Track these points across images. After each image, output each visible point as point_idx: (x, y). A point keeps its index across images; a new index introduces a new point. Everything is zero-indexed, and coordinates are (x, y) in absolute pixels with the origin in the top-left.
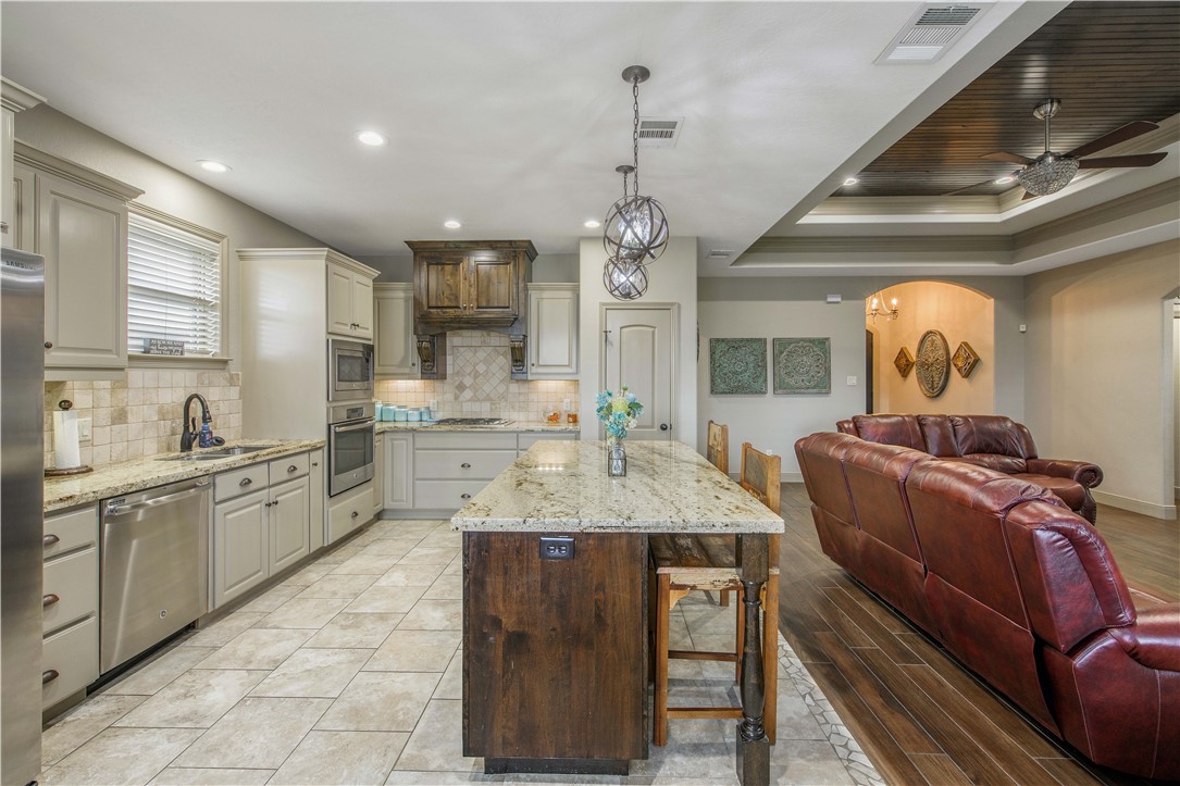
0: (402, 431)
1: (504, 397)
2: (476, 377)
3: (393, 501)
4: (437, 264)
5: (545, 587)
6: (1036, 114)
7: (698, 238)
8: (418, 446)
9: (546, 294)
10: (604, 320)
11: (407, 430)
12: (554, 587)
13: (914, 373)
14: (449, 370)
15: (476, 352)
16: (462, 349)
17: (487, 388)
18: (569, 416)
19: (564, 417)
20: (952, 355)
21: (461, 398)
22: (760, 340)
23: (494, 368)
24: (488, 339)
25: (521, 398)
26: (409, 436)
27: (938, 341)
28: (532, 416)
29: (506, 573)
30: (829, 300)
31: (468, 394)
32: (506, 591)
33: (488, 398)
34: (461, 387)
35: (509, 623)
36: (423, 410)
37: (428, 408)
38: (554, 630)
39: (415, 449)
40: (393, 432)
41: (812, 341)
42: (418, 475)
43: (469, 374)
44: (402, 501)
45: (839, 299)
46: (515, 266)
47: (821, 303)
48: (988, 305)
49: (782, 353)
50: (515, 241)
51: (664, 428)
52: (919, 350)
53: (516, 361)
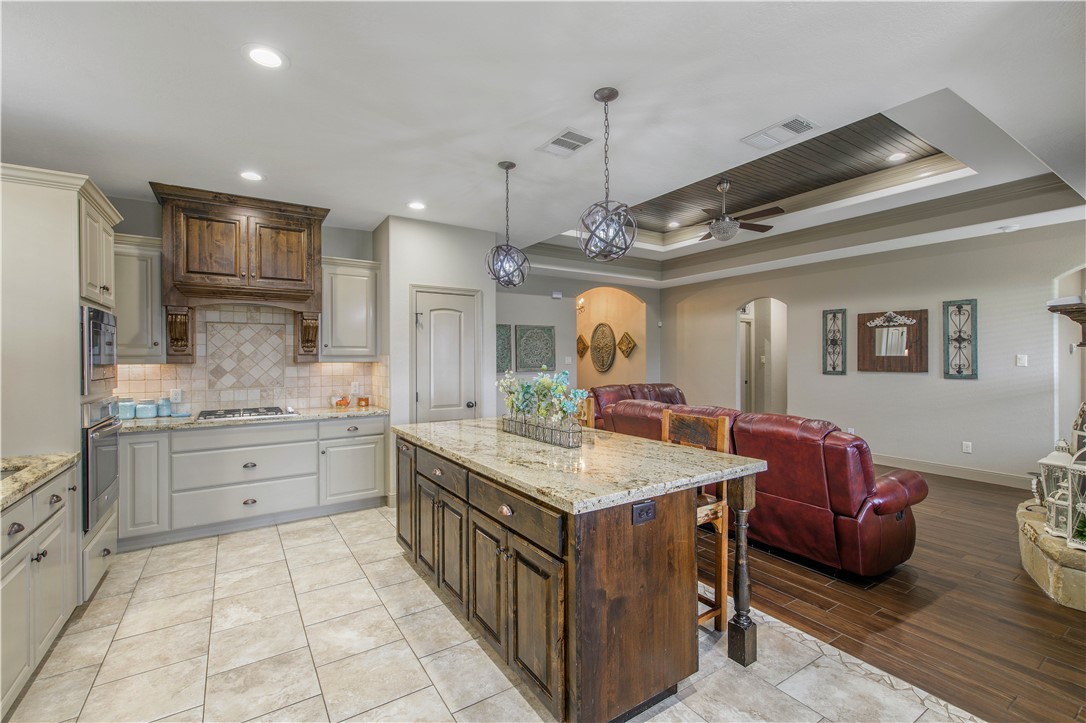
0: (151, 432)
1: (279, 383)
2: (239, 361)
3: (134, 524)
4: (201, 219)
5: (636, 552)
6: (719, 189)
7: (496, 234)
8: (176, 448)
9: (340, 270)
10: (414, 302)
11: (158, 430)
12: (642, 549)
13: (589, 353)
14: (200, 351)
15: (240, 330)
16: (220, 326)
17: (256, 373)
18: (360, 400)
19: (354, 402)
20: (617, 342)
21: (219, 385)
22: (506, 326)
23: (266, 348)
24: (256, 315)
25: (301, 383)
26: (163, 439)
27: (607, 332)
28: (315, 402)
29: (608, 546)
30: (555, 296)
31: (228, 380)
32: (609, 562)
33: (257, 384)
34: (218, 372)
35: (611, 593)
36: (161, 402)
37: (168, 400)
38: (642, 587)
39: (172, 452)
40: (134, 433)
41: (543, 328)
42: (176, 487)
43: (231, 356)
44: (152, 523)
45: (560, 296)
46: (309, 235)
47: (549, 298)
48: (641, 308)
49: (522, 337)
50: (311, 208)
51: (469, 405)
52: (593, 337)
53: (308, 341)
